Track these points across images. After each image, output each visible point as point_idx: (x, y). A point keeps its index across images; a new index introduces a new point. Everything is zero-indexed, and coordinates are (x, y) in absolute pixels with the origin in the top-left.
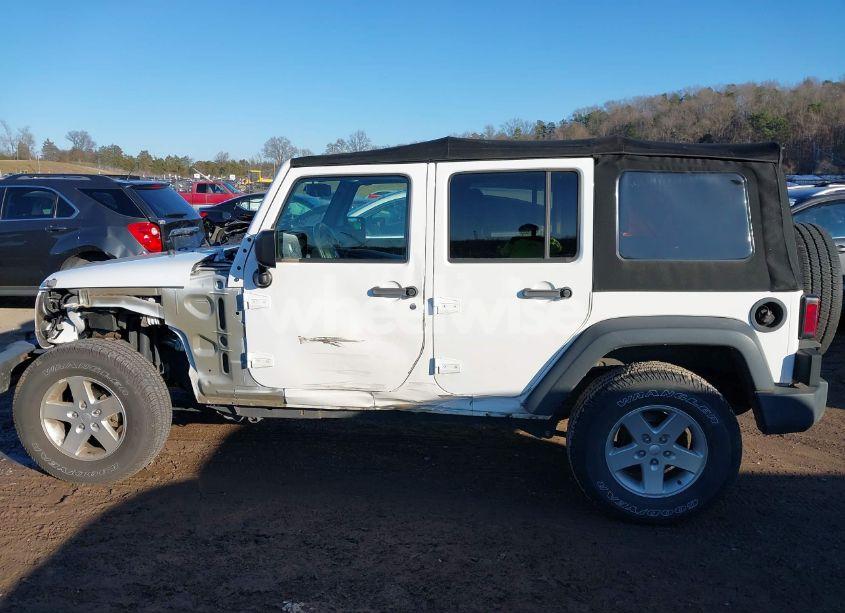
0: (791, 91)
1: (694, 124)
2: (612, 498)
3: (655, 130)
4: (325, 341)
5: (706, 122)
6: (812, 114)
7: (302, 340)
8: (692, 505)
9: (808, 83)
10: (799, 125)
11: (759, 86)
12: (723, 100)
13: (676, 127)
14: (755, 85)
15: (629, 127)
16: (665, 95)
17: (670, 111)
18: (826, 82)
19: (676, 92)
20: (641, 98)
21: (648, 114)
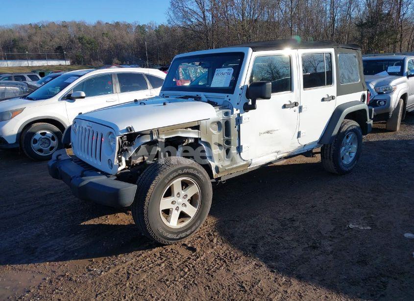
0: (93, 27)
1: (51, 40)
3: (31, 43)
4: (268, 132)
5: (57, 40)
6: (105, 38)
7: (260, 134)
9: (99, 23)
10: (100, 42)
11: (77, 23)
12: (62, 29)
13: (42, 42)
14: (75, 22)
15: (14, 41)
16: (30, 24)
17: (36, 33)
18: (107, 23)
19: (36, 23)
20: (17, 25)
21: (23, 34)
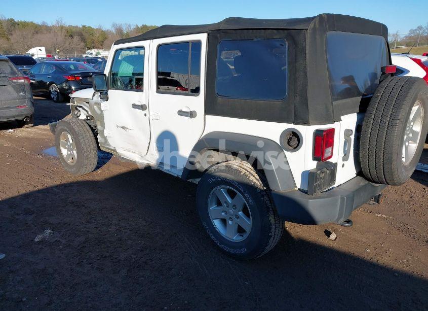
2: (209, 233)
4: (123, 128)
7: (117, 126)
8: (244, 251)
